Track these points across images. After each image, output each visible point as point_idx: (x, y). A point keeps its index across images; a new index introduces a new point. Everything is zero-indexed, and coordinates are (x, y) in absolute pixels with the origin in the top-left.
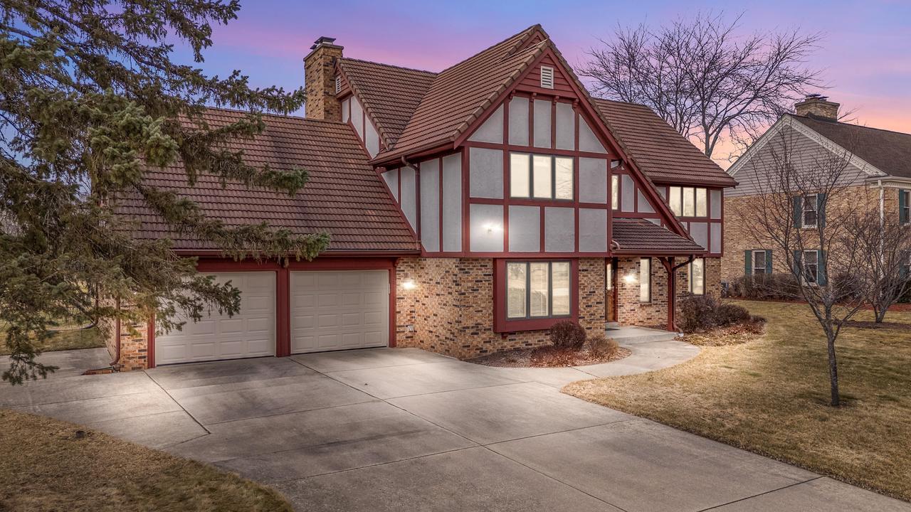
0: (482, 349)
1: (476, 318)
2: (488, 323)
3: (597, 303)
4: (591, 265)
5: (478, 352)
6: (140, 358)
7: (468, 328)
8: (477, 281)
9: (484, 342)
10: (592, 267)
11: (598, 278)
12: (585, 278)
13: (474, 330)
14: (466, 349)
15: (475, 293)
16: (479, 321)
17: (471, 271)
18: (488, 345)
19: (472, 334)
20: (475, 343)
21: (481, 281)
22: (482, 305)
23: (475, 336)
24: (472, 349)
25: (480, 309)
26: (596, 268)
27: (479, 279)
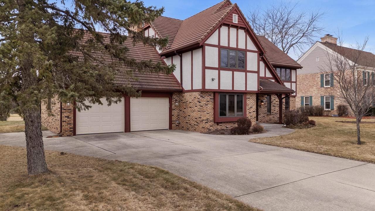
0: (209, 129)
1: (207, 116)
2: (212, 119)
3: (253, 112)
4: (251, 96)
5: (208, 130)
6: (70, 131)
7: (204, 120)
8: (207, 101)
9: (210, 126)
11: (254, 101)
12: (249, 101)
13: (206, 121)
14: (203, 129)
15: (207, 106)
16: (208, 118)
17: (205, 97)
18: (211, 127)
19: (206, 123)
20: (207, 126)
21: (209, 101)
22: (210, 111)
23: (207, 124)
24: (205, 129)
25: (208, 113)
26: (253, 97)
27: (208, 100)
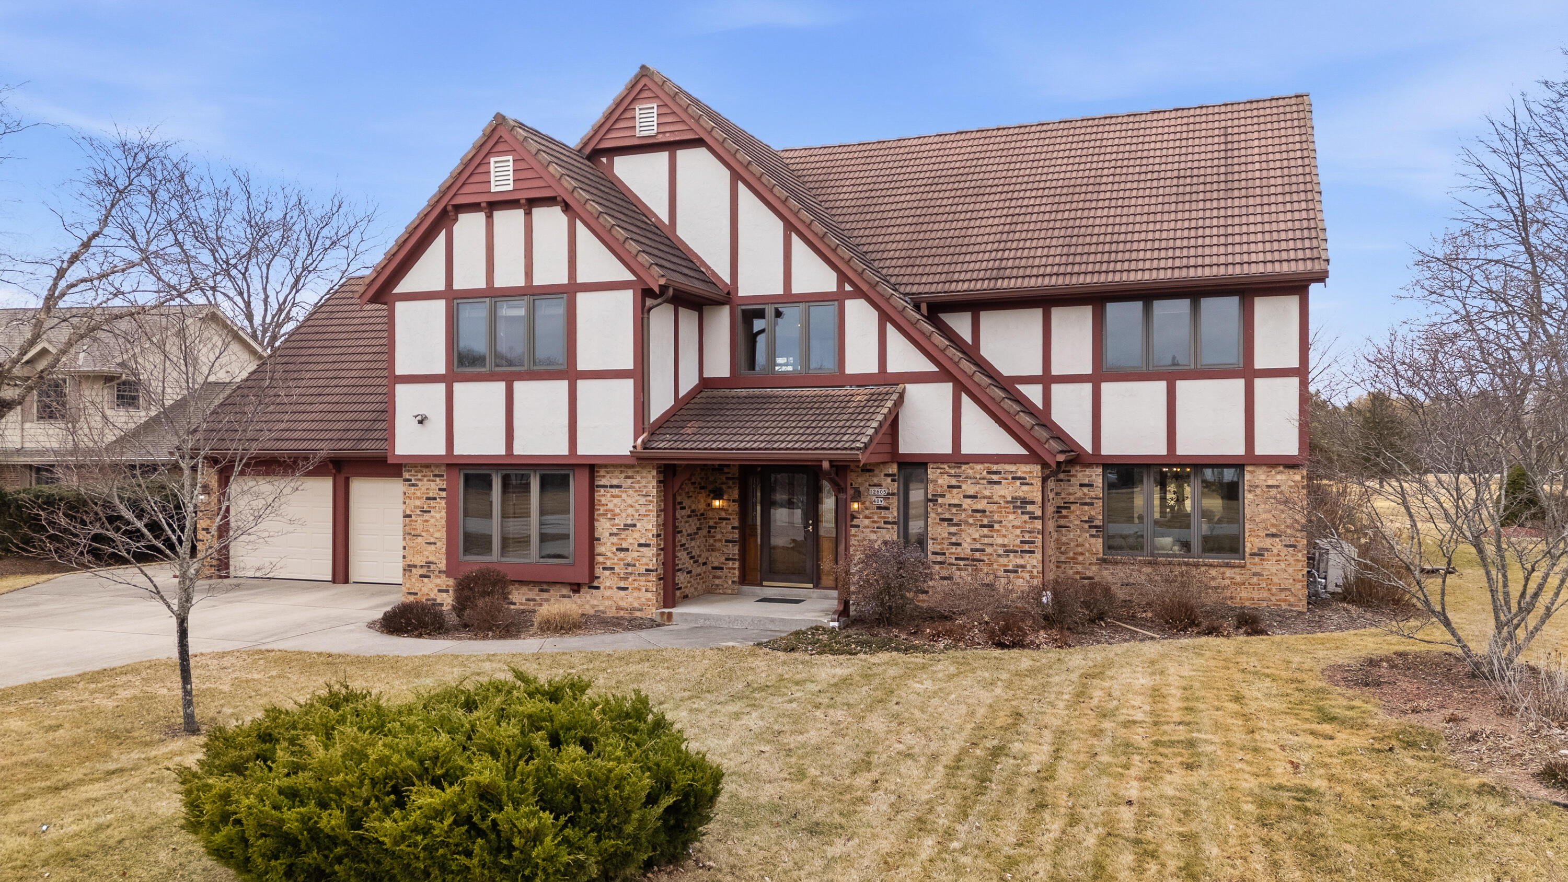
1: (426, 553)
3: (640, 545)
4: (627, 477)
7: (415, 566)
8: (428, 498)
9: (440, 591)
10: (629, 481)
11: (643, 500)
12: (616, 501)
13: (423, 571)
14: (411, 598)
15: (426, 516)
16: (432, 559)
17: (420, 484)
18: (444, 595)
19: (421, 576)
21: (435, 499)
22: (437, 535)
23: (426, 580)
24: (420, 599)
25: (432, 540)
26: (639, 482)
27: (431, 495)
